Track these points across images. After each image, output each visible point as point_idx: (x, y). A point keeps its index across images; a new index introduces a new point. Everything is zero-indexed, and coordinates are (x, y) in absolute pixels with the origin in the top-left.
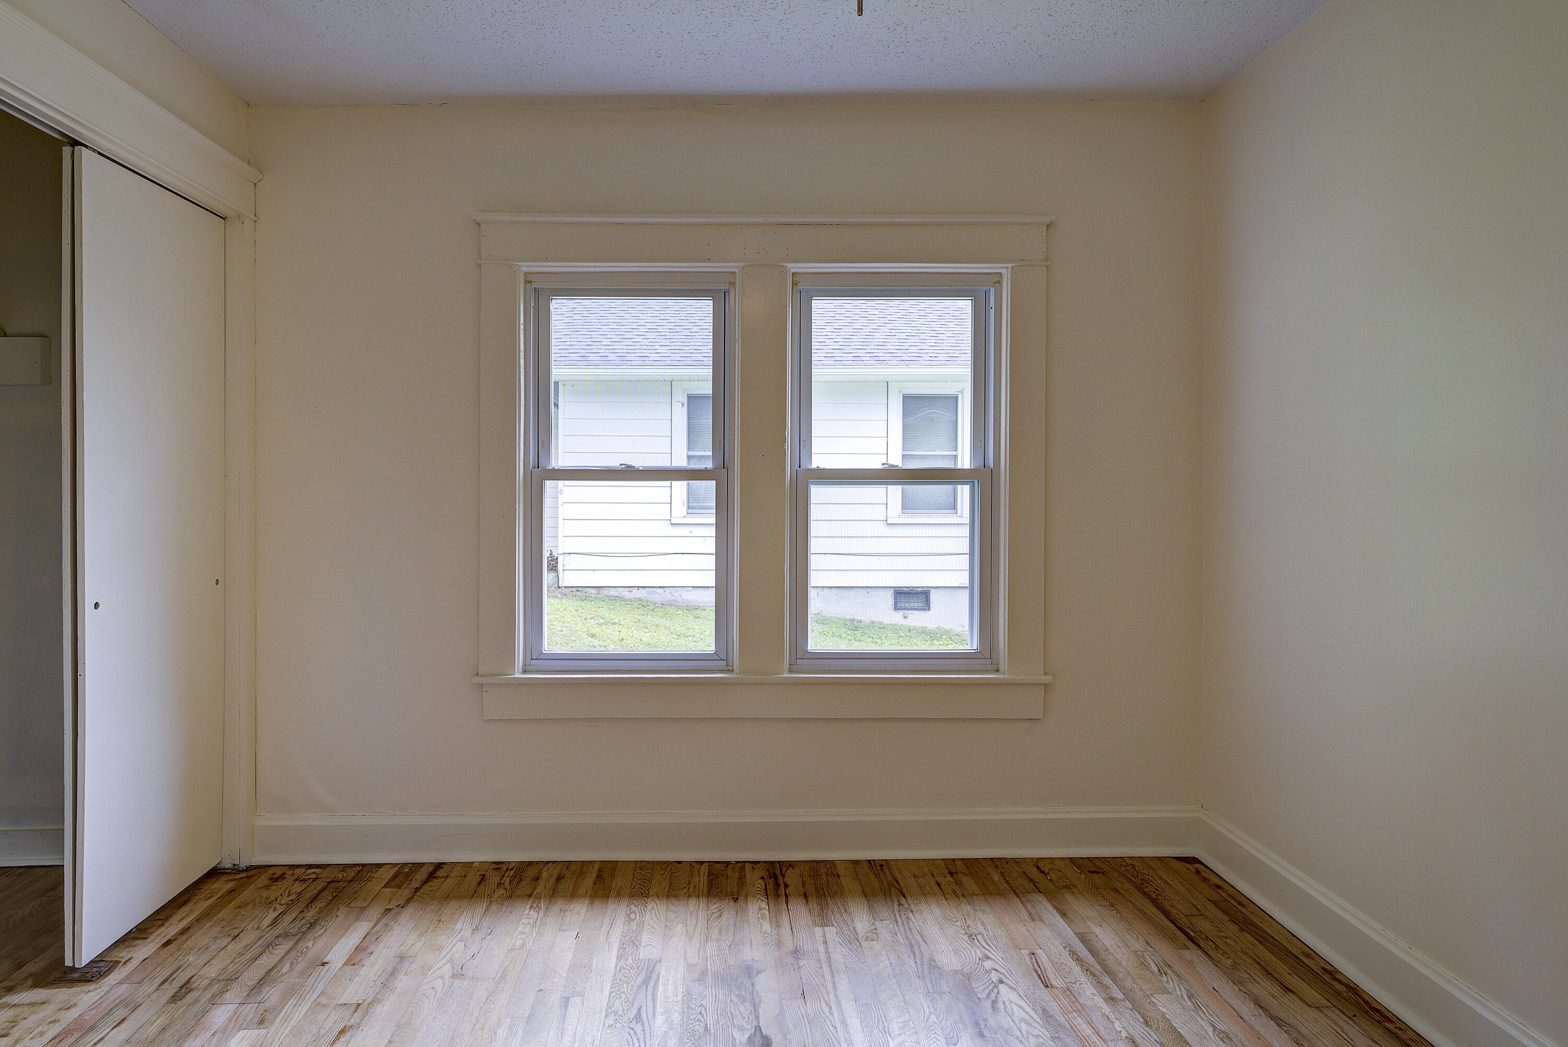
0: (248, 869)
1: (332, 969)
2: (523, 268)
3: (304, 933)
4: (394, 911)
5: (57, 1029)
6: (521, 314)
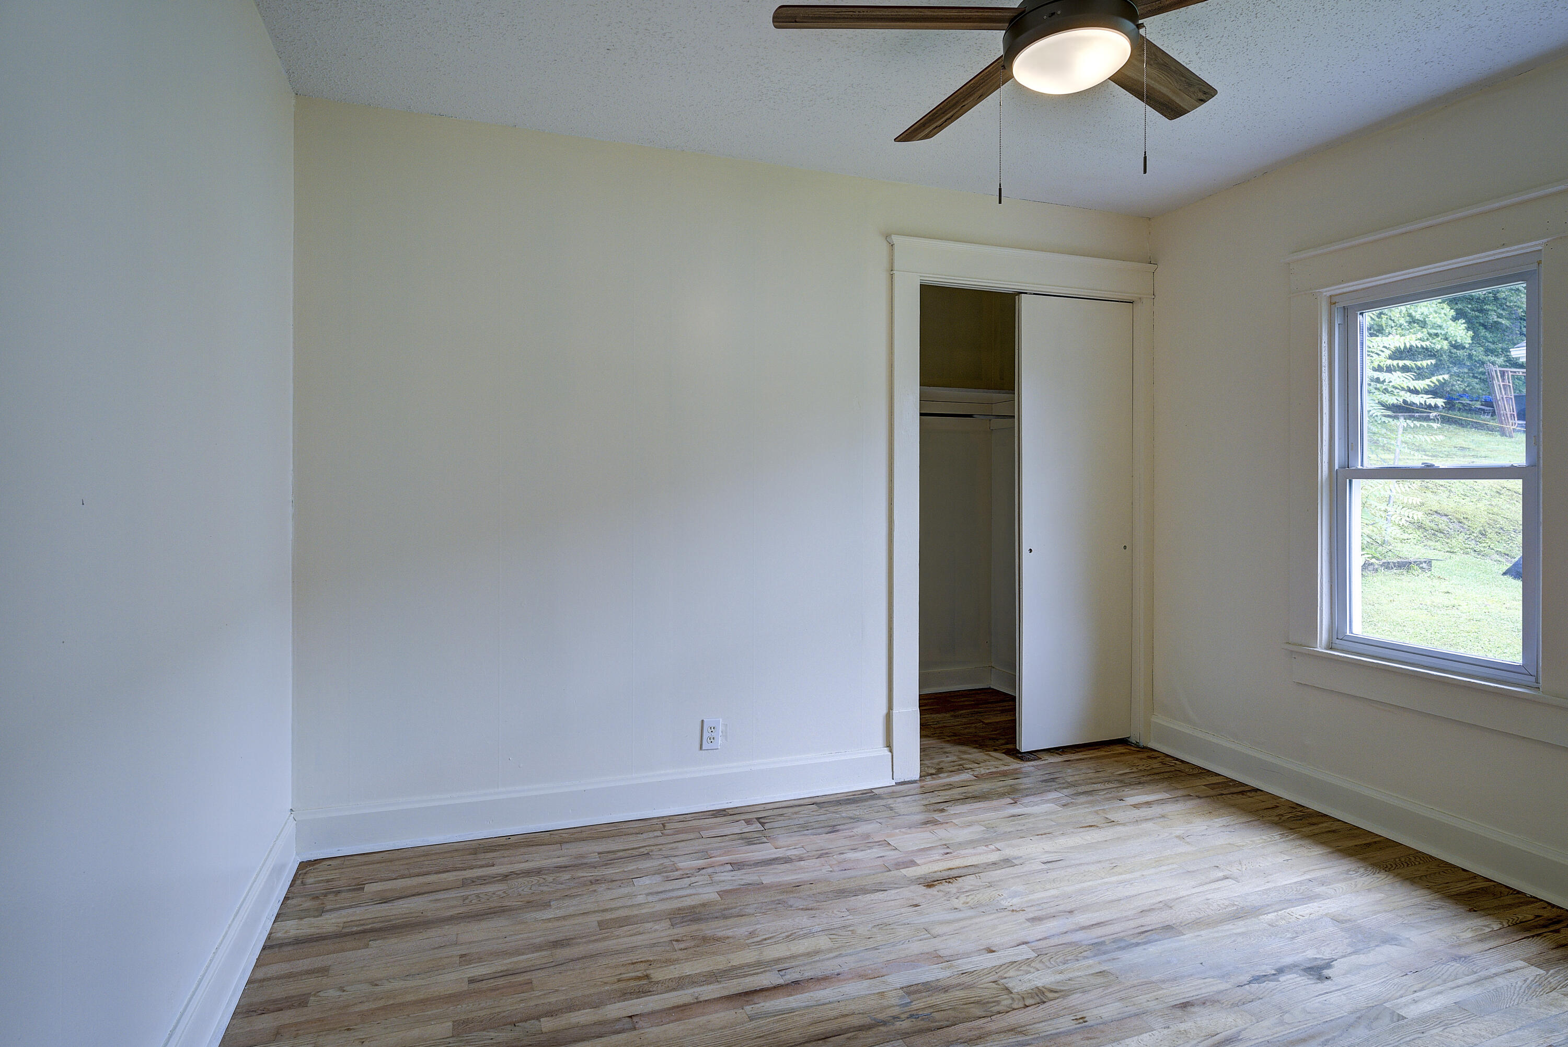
0: (1144, 748)
1: (1122, 803)
2: (1325, 294)
3: (1130, 785)
4: (1191, 797)
5: (994, 770)
6: (1324, 334)
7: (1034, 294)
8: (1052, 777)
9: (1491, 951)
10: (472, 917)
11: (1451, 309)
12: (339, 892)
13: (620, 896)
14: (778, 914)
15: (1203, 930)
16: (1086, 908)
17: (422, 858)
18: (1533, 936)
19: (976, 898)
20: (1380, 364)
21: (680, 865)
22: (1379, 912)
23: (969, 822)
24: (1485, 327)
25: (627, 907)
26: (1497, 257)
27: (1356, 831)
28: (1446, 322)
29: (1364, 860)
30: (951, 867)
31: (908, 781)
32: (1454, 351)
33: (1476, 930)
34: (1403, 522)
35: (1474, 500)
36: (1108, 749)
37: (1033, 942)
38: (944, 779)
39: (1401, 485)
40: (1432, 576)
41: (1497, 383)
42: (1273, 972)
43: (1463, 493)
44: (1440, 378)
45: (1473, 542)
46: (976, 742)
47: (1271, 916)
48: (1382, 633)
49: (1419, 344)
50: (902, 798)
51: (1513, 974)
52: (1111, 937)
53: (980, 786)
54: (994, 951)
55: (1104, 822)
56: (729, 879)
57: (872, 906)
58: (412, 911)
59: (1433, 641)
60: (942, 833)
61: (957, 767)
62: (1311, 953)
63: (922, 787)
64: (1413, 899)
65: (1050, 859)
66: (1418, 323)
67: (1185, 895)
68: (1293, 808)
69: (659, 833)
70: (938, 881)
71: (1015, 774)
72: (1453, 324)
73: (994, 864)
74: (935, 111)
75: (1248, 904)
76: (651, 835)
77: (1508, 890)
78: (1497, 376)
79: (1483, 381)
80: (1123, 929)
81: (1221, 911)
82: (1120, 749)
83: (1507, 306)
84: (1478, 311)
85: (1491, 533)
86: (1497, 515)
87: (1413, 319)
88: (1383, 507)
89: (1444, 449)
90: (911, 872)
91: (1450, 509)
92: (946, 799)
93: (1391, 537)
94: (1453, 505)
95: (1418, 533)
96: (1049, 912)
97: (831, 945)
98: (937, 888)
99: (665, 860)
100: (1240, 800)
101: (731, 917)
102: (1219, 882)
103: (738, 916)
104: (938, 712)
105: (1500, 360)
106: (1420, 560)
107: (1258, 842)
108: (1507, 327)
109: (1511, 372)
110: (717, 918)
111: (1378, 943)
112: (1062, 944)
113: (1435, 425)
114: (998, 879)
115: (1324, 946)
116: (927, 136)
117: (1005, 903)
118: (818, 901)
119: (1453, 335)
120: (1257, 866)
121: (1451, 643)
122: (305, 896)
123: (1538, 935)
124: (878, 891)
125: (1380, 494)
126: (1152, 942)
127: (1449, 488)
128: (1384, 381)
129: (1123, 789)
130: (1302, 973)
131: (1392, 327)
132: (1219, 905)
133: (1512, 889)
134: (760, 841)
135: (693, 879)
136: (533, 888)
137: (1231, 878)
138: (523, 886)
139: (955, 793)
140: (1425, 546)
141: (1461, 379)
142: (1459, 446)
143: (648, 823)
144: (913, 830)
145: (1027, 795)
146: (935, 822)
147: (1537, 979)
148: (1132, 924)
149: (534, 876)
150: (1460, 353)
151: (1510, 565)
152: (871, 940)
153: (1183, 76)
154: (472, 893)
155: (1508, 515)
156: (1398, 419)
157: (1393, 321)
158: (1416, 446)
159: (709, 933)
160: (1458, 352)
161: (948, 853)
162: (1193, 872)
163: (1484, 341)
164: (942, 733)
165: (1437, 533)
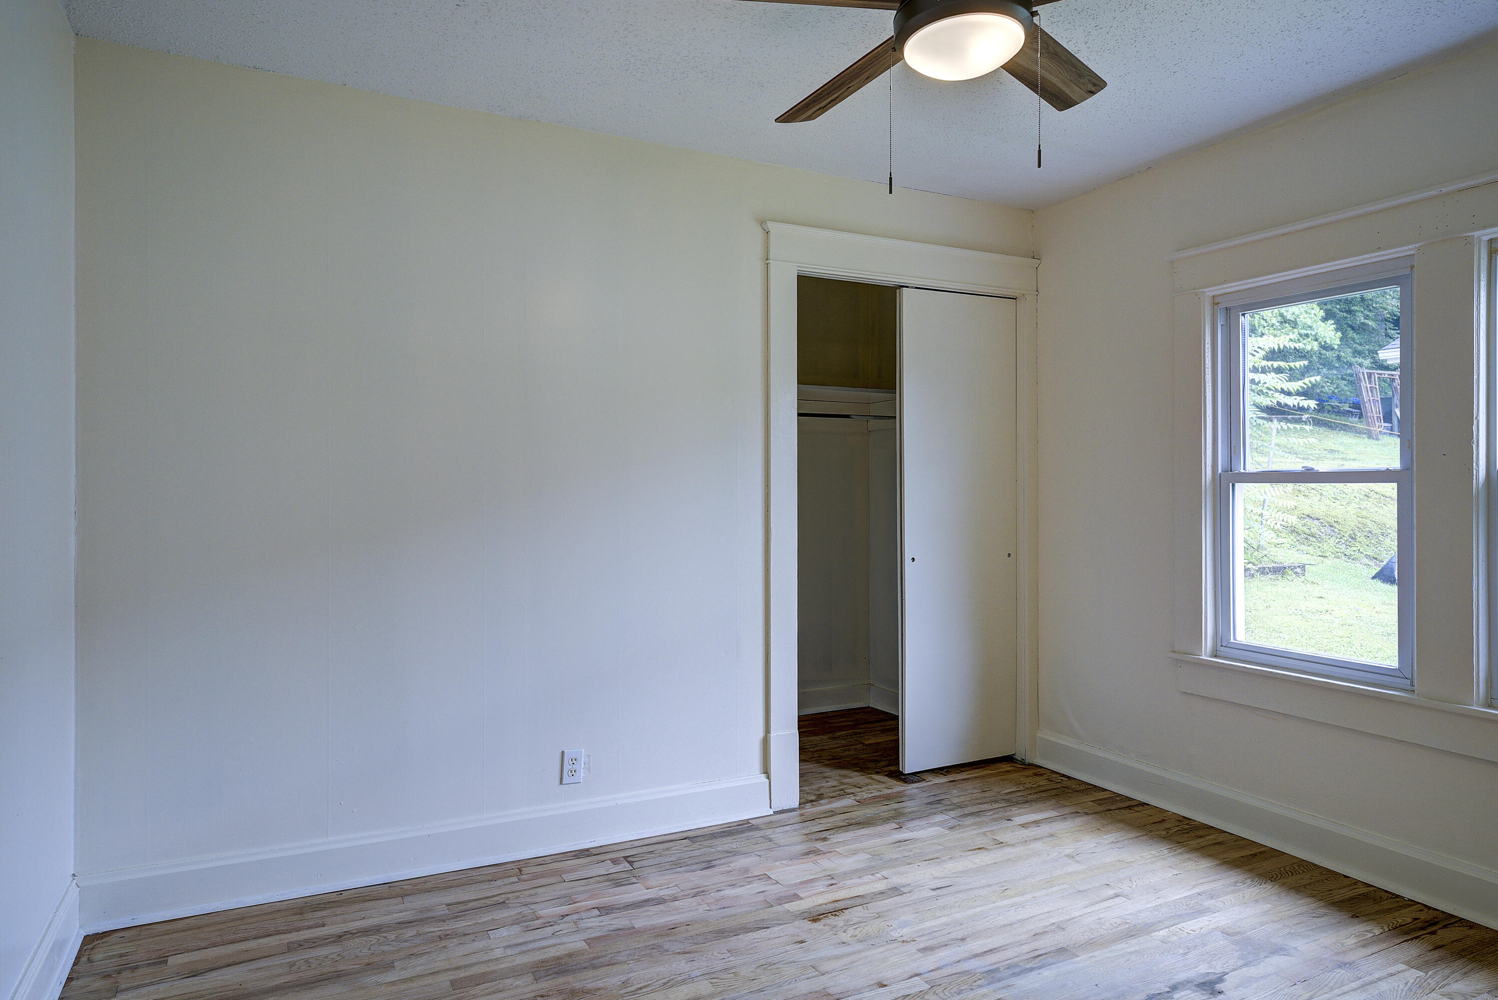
0: (1030, 764)
1: (1010, 824)
2: (1208, 294)
3: (1018, 803)
4: (1079, 814)
5: (877, 794)
6: (1207, 334)
7: (916, 288)
8: (937, 798)
9: (1374, 956)
10: (301, 985)
11: (1321, 309)
12: (136, 968)
13: (474, 951)
14: (652, 960)
15: (1096, 951)
16: (977, 935)
17: (238, 923)
18: (1412, 939)
19: (864, 931)
20: (1255, 365)
21: (542, 913)
22: (1267, 923)
23: (853, 850)
24: (1353, 329)
25: (483, 962)
26: (1373, 260)
27: (1241, 842)
28: (1316, 322)
29: (1251, 871)
30: (837, 899)
31: (787, 810)
32: (1324, 352)
33: (1358, 936)
34: (1278, 526)
35: (1344, 504)
36: (993, 767)
37: (925, 973)
38: (825, 806)
39: (1276, 488)
40: (1306, 581)
41: (1365, 385)
42: (1167, 989)
43: (1333, 496)
44: (1313, 379)
45: (1344, 546)
46: (856, 765)
47: (1162, 933)
48: (1260, 639)
49: (1292, 345)
50: (781, 828)
51: (1394, 978)
52: (1004, 963)
53: (863, 811)
54: (885, 986)
55: (992, 843)
56: (596, 925)
57: (755, 945)
58: (228, 983)
59: (1308, 646)
60: (827, 863)
61: (838, 793)
62: (1203, 969)
63: (802, 815)
64: (1299, 907)
65: (939, 885)
66: (1289, 323)
67: (1077, 915)
68: (1180, 821)
69: (515, 879)
70: (823, 914)
71: (898, 797)
72: (1323, 324)
73: (882, 893)
74: (819, 92)
75: (1140, 921)
76: (506, 881)
77: (1386, 894)
78: (1364, 378)
79: (1351, 383)
80: (1016, 954)
81: (1113, 930)
82: (1006, 767)
83: (1373, 307)
84: (1346, 312)
85: (1360, 537)
86: (1366, 518)
87: (1284, 318)
88: (1259, 511)
89: (1314, 452)
90: (795, 906)
91: (1321, 513)
92: (828, 827)
93: (1266, 541)
94: (1324, 509)
95: (1292, 537)
96: (940, 941)
97: (713, 989)
98: (823, 922)
99: (524, 909)
100: (1128, 814)
101: (601, 966)
102: (1110, 900)
103: (608, 965)
104: (816, 734)
105: (1367, 362)
106: (1294, 565)
107: (1147, 857)
108: (1373, 329)
109: (1377, 374)
110: (585, 968)
111: (1268, 954)
112: (955, 974)
113: (1308, 428)
114: (886, 909)
115: (1216, 960)
116: (809, 118)
117: (895, 934)
118: (696, 944)
119: (1322, 336)
120: (1148, 882)
121: (1325, 648)
122: (94, 975)
123: (1416, 938)
124: (760, 928)
125: (1256, 498)
126: (1047, 966)
127: (1320, 491)
128: (1259, 382)
129: (1010, 808)
130: (1195, 989)
131: (1264, 327)
132: (1111, 924)
133: (1391, 893)
134: (630, 882)
135: (556, 928)
136: (373, 948)
137: (1122, 896)
138: (360, 947)
139: (837, 820)
140: (1298, 550)
141: (1330, 381)
142: (1329, 448)
143: (503, 868)
144: (795, 861)
145: (912, 819)
146: (816, 852)
147: (1417, 981)
148: (1025, 948)
149: (372, 935)
150: (1329, 354)
151: (1378, 569)
152: (755, 981)
153: (1073, 67)
154: (298, 958)
155: (1376, 518)
156: (1272, 421)
157: (1266, 320)
158: (1288, 448)
159: (577, 985)
160: (1327, 353)
161: (832, 884)
162: (1085, 891)
163: (1352, 342)
164: (820, 756)
165: (1309, 537)
